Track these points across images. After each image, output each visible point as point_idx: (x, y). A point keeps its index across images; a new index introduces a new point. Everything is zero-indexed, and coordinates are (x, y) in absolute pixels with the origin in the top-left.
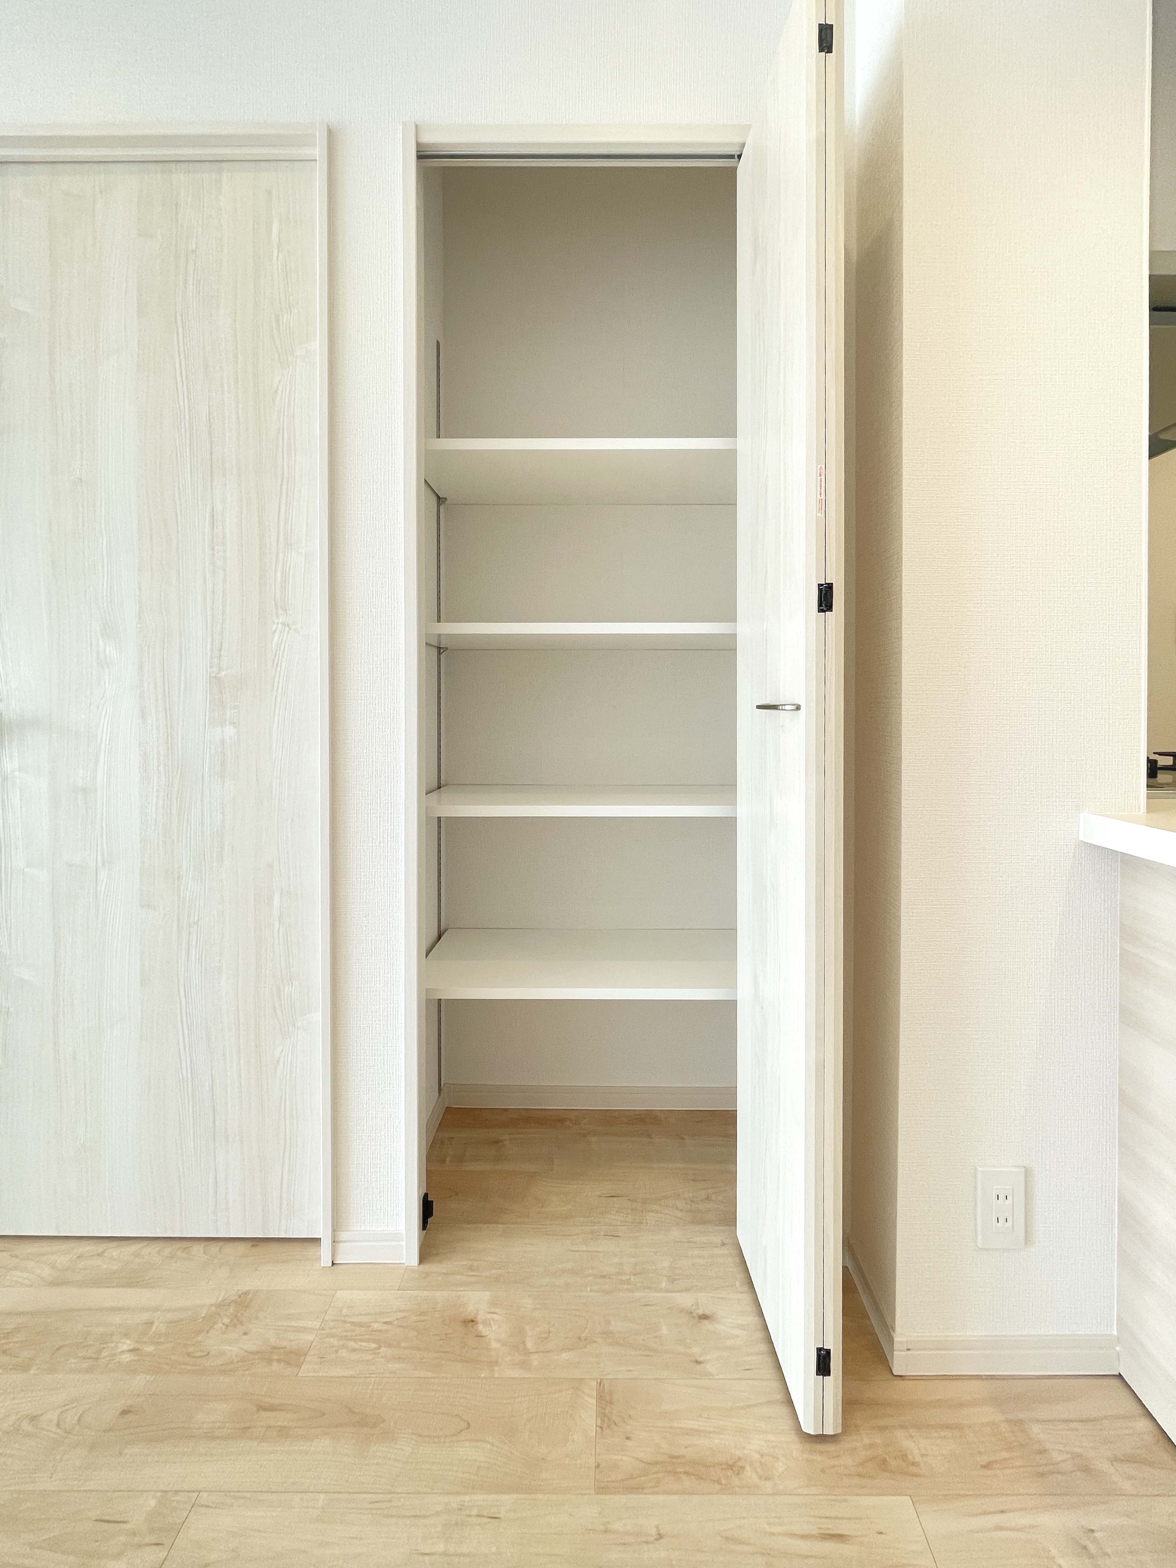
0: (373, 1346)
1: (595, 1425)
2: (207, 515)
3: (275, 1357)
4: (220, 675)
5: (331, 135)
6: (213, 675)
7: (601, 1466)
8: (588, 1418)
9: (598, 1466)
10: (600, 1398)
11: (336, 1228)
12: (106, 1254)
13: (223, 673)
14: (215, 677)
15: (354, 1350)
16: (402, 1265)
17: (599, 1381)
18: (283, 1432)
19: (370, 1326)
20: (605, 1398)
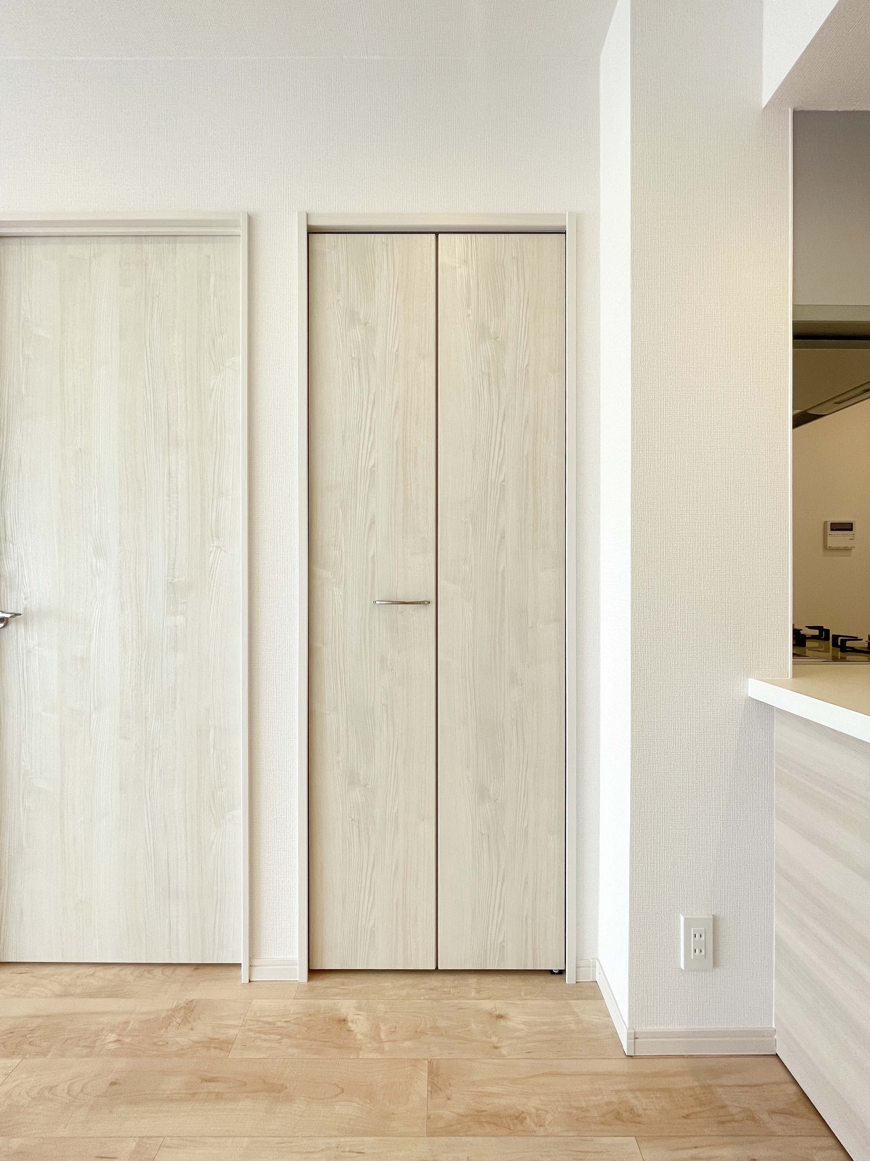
0: (278, 1037)
1: (427, 1091)
2: (166, 473)
3: (213, 1045)
4: (174, 581)
5: (250, 219)
6: (170, 581)
7: (431, 1117)
8: (422, 1085)
9: (429, 1118)
10: (430, 1072)
11: (251, 958)
12: (96, 975)
13: (176, 580)
14: (171, 583)
15: (265, 1040)
16: (296, 982)
17: (429, 1060)
18: (219, 1097)
19: (276, 1024)
20: (434, 1072)
